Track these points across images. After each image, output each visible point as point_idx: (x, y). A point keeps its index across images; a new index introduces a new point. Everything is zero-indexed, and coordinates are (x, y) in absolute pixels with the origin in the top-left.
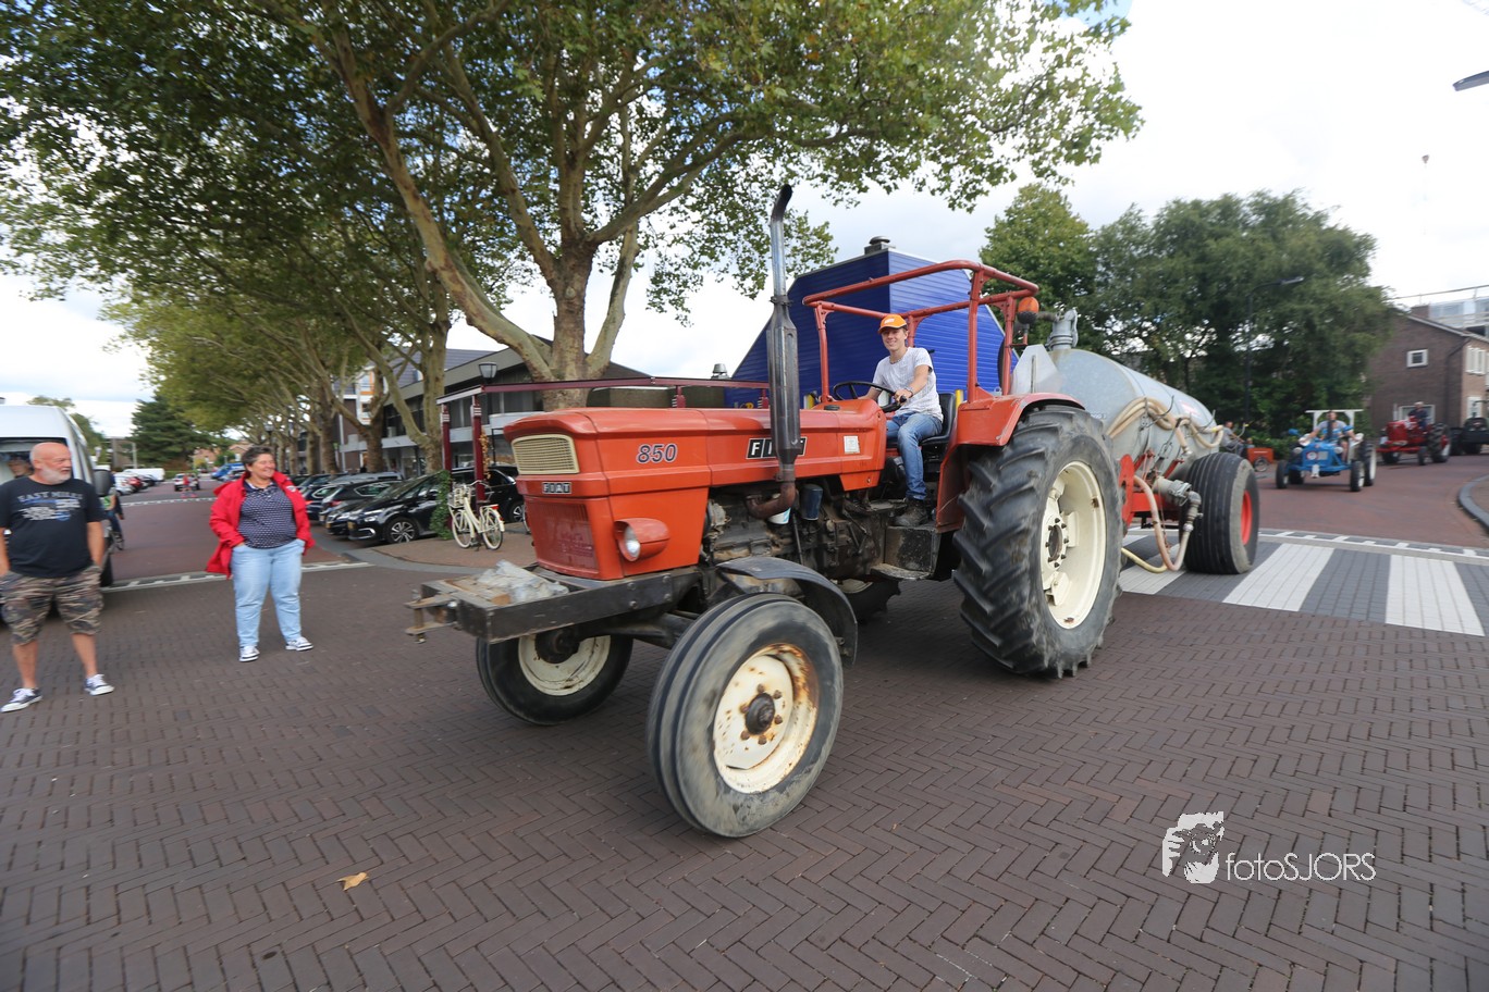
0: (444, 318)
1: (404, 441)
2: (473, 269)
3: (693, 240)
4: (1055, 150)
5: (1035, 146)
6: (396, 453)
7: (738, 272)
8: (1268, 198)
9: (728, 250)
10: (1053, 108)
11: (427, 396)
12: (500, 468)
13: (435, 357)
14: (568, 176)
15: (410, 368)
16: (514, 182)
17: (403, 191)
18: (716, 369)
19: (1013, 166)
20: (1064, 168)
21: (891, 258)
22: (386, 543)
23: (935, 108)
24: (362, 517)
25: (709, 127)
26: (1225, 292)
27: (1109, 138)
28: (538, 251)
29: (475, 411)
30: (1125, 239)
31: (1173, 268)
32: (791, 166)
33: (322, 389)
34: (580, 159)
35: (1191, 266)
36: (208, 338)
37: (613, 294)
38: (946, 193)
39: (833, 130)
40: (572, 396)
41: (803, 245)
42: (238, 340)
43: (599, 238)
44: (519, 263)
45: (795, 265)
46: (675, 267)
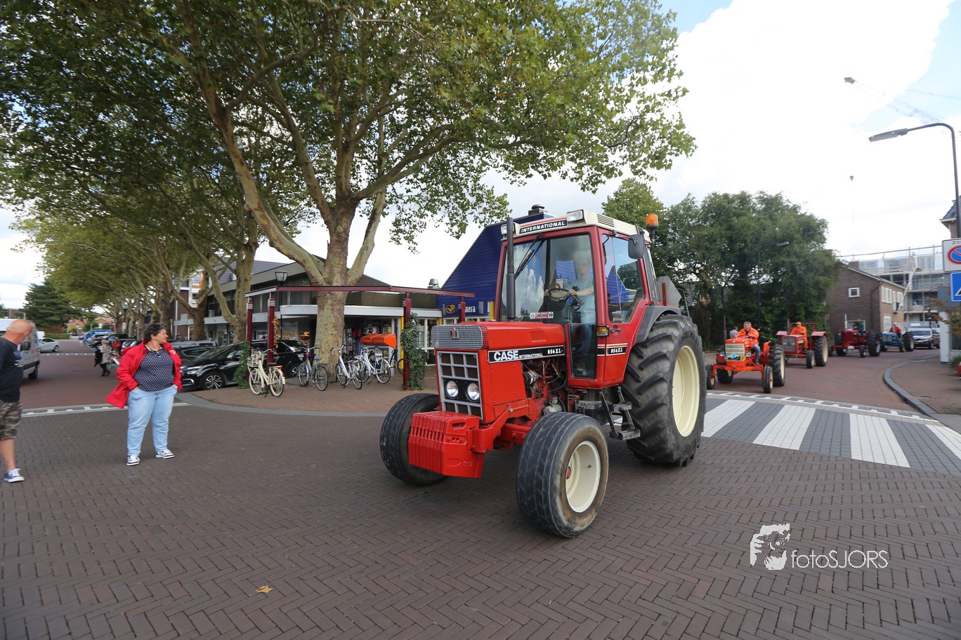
0: (254, 241)
1: (220, 320)
2: (276, 210)
3: (421, 200)
4: (645, 160)
5: (633, 157)
7: (449, 222)
8: (766, 195)
9: (443, 208)
10: (643, 136)
11: (238, 291)
12: (284, 341)
13: (246, 266)
14: (343, 156)
15: (228, 272)
16: (308, 159)
17: (233, 159)
18: (432, 282)
19: (620, 168)
20: (650, 171)
22: (201, 389)
23: (575, 130)
24: (185, 372)
25: (436, 132)
26: (743, 248)
27: (676, 155)
28: (320, 202)
29: (270, 303)
30: (685, 214)
31: (713, 233)
32: (484, 159)
33: (166, 283)
34: (352, 145)
35: (724, 232)
36: (89, 245)
37: (367, 232)
38: (580, 181)
39: (511, 139)
40: (336, 296)
41: (490, 207)
42: (110, 247)
43: (360, 196)
44: (306, 208)
45: (485, 219)
46: (409, 216)
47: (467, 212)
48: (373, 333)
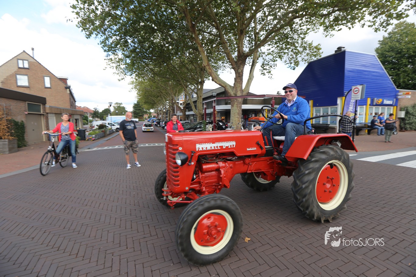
0: (203, 80)
1: (192, 113)
3: (274, 53)
6: (189, 115)
11: (198, 101)
13: (200, 91)
18: (278, 93)
21: (346, 53)
28: (231, 59)
29: (214, 104)
33: (172, 99)
34: (244, 31)
36: (149, 88)
37: (251, 71)
40: (239, 100)
41: (311, 52)
43: (248, 54)
45: (308, 59)
46: (268, 62)
47: (298, 56)
48: (253, 116)
